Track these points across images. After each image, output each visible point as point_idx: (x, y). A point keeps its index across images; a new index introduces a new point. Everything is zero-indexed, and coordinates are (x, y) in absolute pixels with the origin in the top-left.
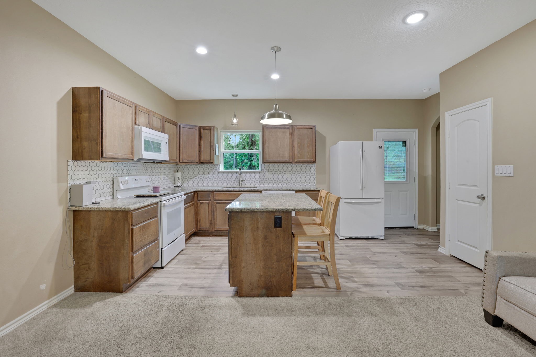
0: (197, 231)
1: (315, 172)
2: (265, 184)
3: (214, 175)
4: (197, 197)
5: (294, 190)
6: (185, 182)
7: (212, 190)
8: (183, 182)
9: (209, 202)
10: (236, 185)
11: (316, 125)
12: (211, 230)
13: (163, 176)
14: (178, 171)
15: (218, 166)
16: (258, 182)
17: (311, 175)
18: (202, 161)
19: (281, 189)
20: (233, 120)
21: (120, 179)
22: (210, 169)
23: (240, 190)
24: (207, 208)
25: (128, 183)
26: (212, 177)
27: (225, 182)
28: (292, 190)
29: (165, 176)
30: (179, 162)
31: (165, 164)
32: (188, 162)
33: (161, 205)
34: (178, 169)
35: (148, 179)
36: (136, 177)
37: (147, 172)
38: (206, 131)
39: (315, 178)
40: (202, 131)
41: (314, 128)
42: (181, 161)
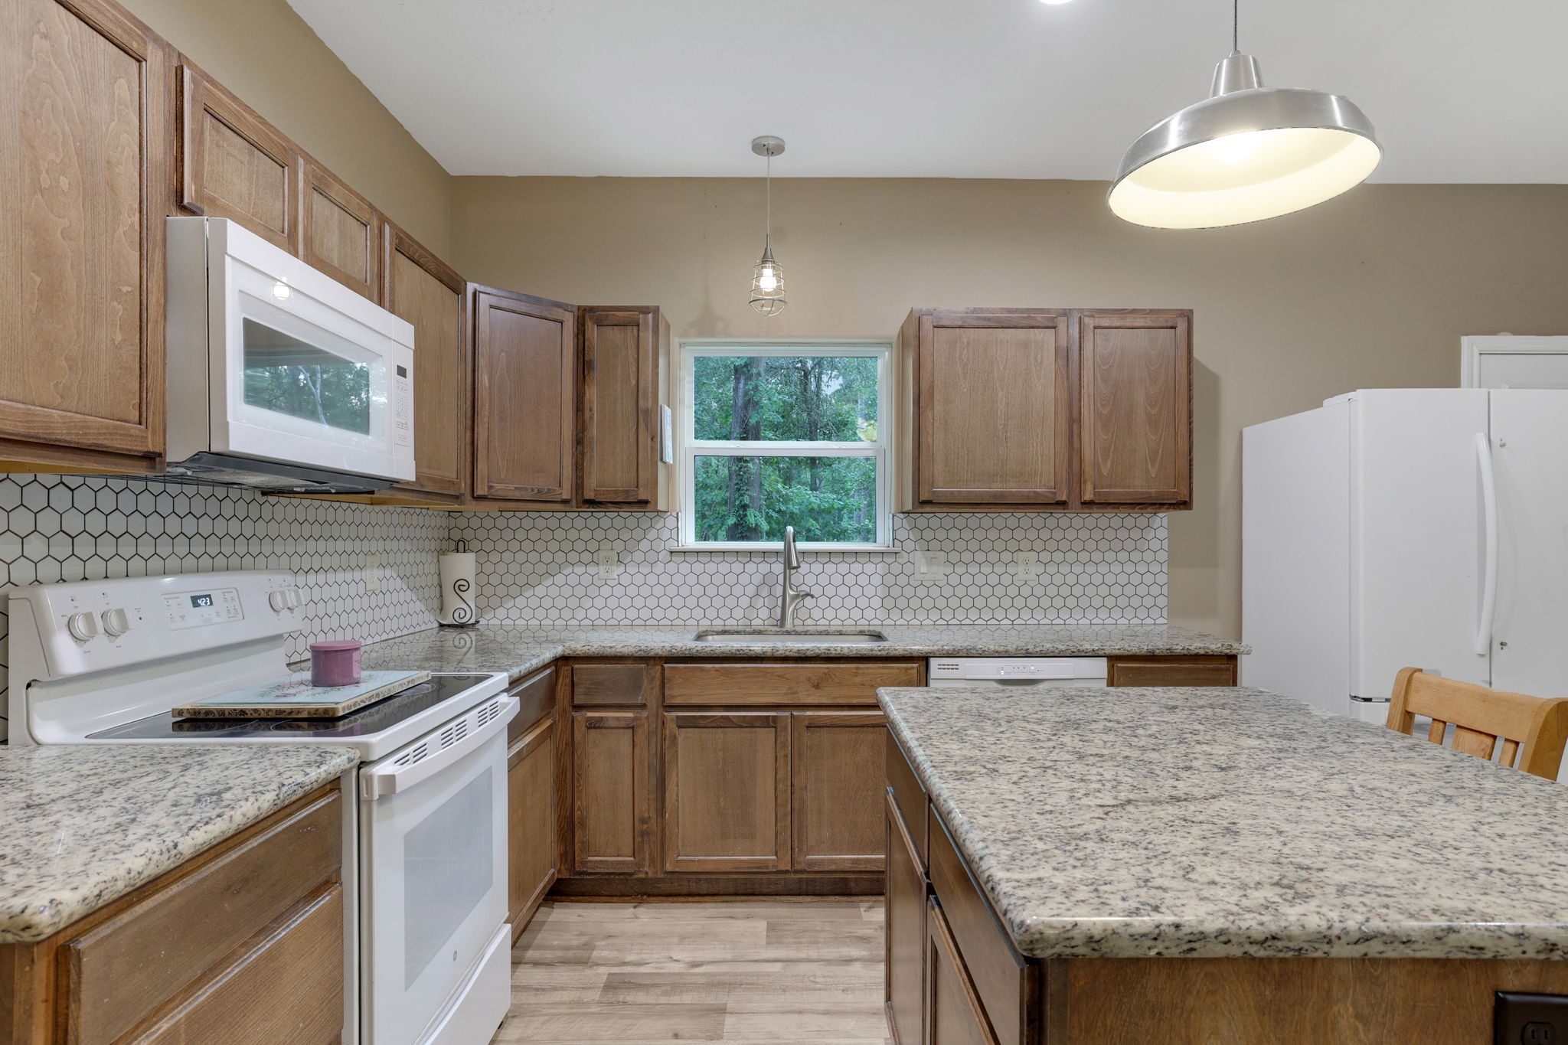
0: (565, 875)
1: (1163, 556)
2: (908, 615)
3: (645, 569)
4: (568, 689)
5: (1101, 653)
6: (494, 601)
7: (652, 654)
8: (483, 601)
9: (635, 719)
10: (762, 617)
11: (1191, 311)
12: (646, 869)
13: (378, 573)
14: (461, 545)
15: (670, 522)
16: (876, 602)
17: (1142, 569)
18: (589, 495)
19: (1031, 648)
20: (760, 275)
21: (55, 600)
22: (625, 535)
23: (809, 654)
24: (625, 747)
25: (125, 627)
26: (639, 579)
27: (705, 602)
28: (1094, 655)
29: (389, 572)
30: (468, 497)
31: (391, 508)
32: (517, 495)
33: (364, 795)
34: (456, 535)
35: (283, 594)
36: (198, 584)
37: (279, 550)
38: (614, 335)
39: (1165, 588)
40: (592, 331)
41: (1182, 326)
42: (479, 492)
